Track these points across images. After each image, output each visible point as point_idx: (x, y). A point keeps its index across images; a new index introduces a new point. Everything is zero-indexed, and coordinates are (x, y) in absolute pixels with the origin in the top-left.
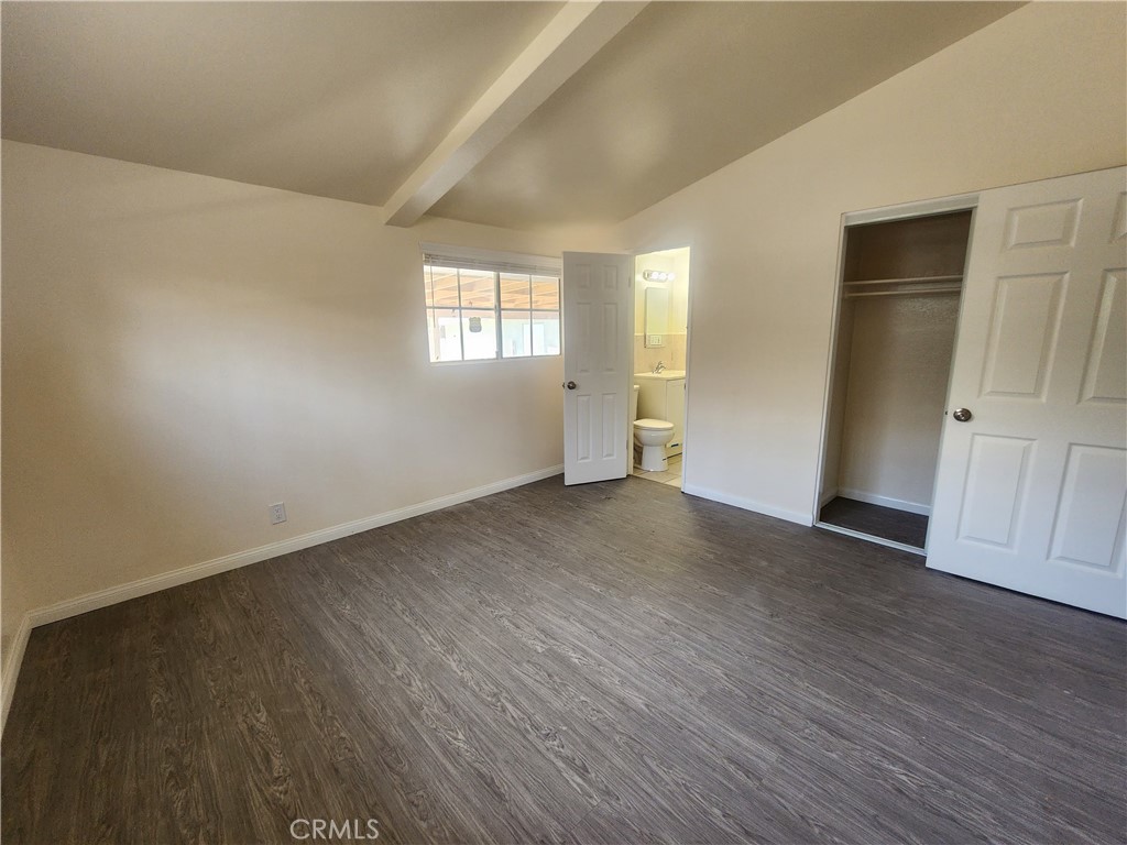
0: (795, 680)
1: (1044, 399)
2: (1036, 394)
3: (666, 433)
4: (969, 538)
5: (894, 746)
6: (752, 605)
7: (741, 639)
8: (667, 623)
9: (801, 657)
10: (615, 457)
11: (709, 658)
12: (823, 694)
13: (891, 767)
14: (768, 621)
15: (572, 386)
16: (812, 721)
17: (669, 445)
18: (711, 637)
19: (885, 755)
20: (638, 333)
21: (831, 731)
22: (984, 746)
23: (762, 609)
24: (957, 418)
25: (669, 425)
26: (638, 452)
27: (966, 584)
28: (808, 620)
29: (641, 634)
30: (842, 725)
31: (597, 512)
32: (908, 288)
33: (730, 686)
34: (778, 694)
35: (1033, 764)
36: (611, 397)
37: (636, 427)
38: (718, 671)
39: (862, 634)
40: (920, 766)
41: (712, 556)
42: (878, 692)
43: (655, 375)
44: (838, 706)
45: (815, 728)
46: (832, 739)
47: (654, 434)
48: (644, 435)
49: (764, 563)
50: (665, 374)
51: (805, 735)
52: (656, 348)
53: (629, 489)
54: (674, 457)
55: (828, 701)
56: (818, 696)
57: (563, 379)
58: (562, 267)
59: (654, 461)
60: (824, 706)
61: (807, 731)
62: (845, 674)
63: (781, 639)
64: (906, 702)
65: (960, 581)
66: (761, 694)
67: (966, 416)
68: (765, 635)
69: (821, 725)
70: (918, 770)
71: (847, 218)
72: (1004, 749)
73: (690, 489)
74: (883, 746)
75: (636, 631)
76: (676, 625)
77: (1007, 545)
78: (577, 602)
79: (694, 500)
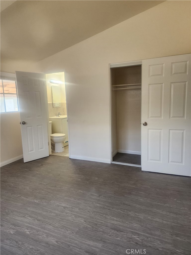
0: (107, 217)
1: (162, 118)
2: (161, 116)
3: (63, 138)
4: (151, 160)
5: (135, 229)
6: (93, 194)
7: (90, 207)
8: (65, 208)
9: (108, 208)
10: (44, 149)
11: (79, 217)
12: (115, 219)
13: (134, 237)
14: (98, 198)
15: (24, 123)
16: (112, 229)
17: (64, 142)
18: (80, 209)
19: (133, 233)
20: (49, 102)
21: (117, 231)
22: (157, 221)
23: (96, 195)
24: (144, 125)
25: (64, 135)
26: (53, 146)
27: (151, 174)
28: (110, 195)
29: (55, 215)
30: (121, 227)
31: (37, 171)
32: (130, 87)
33: (86, 225)
34: (102, 223)
35: (169, 223)
36: (41, 126)
37: (51, 137)
38: (82, 220)
39: (126, 196)
40: (142, 233)
41: (80, 180)
42: (130, 213)
43: (58, 117)
44: (119, 221)
45: (113, 231)
46: (118, 233)
47: (58, 139)
48: (55, 139)
49: (96, 179)
50: (61, 117)
51: (110, 235)
52: (57, 108)
53: (50, 161)
54: (66, 147)
55: (117, 220)
56: (113, 220)
57: (20, 121)
58: (16, 77)
59: (59, 149)
60: (115, 223)
61: (111, 233)
62: (121, 210)
63: (102, 203)
64: (138, 214)
65: (150, 173)
66: (96, 224)
67: (146, 124)
68: (97, 203)
69: (114, 229)
70: (141, 235)
71: (111, 65)
72: (162, 221)
73: (73, 156)
74: (132, 230)
75: (53, 214)
76: (67, 208)
77: (160, 160)
78: (29, 209)
79: (74, 161)
